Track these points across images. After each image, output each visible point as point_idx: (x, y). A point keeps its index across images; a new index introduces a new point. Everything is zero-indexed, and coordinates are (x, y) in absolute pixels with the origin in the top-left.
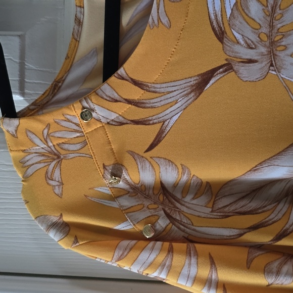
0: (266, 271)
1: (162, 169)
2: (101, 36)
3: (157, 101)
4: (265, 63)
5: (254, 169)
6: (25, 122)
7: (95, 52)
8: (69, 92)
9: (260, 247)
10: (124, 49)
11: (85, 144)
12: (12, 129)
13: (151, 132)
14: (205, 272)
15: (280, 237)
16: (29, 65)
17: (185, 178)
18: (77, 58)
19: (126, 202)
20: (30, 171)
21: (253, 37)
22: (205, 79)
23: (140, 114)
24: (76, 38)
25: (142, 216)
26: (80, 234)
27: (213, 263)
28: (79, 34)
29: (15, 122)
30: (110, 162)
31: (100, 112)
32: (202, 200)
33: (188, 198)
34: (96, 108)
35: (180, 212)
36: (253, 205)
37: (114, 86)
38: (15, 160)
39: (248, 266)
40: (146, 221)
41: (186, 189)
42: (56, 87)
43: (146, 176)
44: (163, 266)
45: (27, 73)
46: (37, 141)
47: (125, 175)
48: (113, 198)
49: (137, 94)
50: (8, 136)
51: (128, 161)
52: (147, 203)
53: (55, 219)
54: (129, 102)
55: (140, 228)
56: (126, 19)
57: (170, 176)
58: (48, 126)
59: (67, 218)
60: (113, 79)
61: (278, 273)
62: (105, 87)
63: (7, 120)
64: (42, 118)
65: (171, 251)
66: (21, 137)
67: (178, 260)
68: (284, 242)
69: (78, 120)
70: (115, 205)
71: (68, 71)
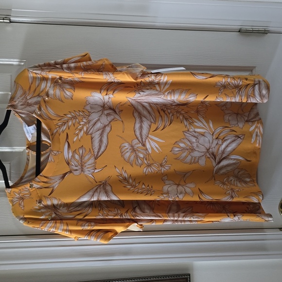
0: (81, 226)
1: (53, 200)
2: (35, 164)
3: (52, 182)
4: (80, 171)
5: (78, 199)
6: (13, 190)
7: (33, 168)
8: (26, 180)
9: (80, 220)
10: (41, 167)
11: (31, 194)
12: (9, 192)
13: (50, 190)
14: (65, 228)
15: (85, 217)
16: (12, 172)
17: (60, 203)
18: (28, 169)
19: (43, 210)
20: (14, 203)
21: (77, 164)
22: (65, 175)
23: (46, 185)
24: (27, 164)
25: (48, 214)
26: (29, 221)
27: (67, 225)
28: (28, 163)
29: (10, 189)
30: (38, 199)
31: (35, 185)
32: (65, 209)
33: (61, 208)
34: (34, 184)
35: (59, 212)
36: (79, 209)
37: (39, 178)
38: (10, 200)
39: (77, 225)
40: (49, 215)
41: (61, 205)
42: (22, 178)
43: (49, 203)
44: (54, 227)
45: (12, 174)
46: (17, 194)
47: (42, 203)
48: (39, 210)
49: (45, 180)
50: (8, 194)
51: (43, 199)
52: (49, 210)
53: (22, 217)
54: (43, 182)
55: (47, 217)
56: (42, 159)
57: (55, 202)
58: (20, 190)
59: (26, 216)
60: (39, 176)
61: (84, 226)
62: (36, 178)
63: (8, 189)
64: (18, 188)
65: (56, 223)
66: (12, 193)
67: (58, 225)
68: (86, 218)
69: (29, 188)
70: (40, 211)
71: (25, 174)
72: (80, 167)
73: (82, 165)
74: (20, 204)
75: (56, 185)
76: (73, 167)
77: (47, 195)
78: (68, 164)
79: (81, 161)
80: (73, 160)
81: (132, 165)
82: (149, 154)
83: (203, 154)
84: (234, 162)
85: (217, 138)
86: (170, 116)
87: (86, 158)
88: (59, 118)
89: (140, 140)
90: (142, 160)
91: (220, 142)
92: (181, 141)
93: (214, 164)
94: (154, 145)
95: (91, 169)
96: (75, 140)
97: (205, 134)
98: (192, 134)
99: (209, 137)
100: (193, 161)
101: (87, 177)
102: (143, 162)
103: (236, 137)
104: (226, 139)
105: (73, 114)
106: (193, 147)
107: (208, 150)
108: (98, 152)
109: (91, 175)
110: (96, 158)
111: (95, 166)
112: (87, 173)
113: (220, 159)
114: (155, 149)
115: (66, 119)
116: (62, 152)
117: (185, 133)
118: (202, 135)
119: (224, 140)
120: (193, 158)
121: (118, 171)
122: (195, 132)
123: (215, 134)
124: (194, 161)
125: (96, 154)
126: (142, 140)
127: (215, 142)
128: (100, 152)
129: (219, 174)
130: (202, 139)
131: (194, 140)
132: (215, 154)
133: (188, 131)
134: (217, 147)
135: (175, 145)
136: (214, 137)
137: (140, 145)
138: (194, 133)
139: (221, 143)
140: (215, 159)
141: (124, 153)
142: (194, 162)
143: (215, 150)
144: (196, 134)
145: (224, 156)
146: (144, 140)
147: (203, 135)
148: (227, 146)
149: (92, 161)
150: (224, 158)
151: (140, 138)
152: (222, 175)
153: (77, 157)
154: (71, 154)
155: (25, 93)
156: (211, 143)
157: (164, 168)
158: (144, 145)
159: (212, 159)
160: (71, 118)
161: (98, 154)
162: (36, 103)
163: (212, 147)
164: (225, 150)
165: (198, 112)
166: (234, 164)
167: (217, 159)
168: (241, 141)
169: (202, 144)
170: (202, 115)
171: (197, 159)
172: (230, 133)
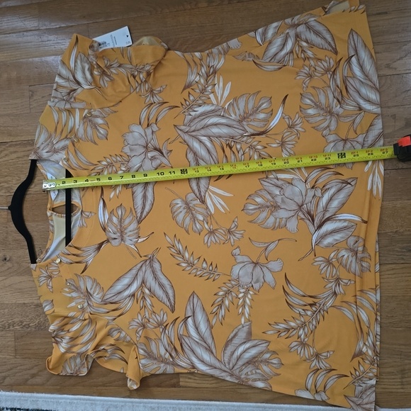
1: (87, 281)
3: (85, 254)
11: (60, 272)
12: (34, 268)
21: (115, 230)
22: (101, 245)
23: (78, 259)
28: (53, 230)
29: (35, 265)
31: (64, 259)
34: (62, 258)
37: (68, 249)
46: (43, 272)
49: (76, 252)
63: (32, 264)
72: (119, 234)
73: (122, 232)
74: (48, 285)
75: (90, 259)
76: (110, 234)
77: (79, 273)
78: (104, 229)
79: (121, 226)
80: (110, 224)
81: (187, 232)
82: (211, 215)
83: (292, 213)
84: (345, 224)
85: (313, 188)
86: (240, 155)
87: (127, 221)
88: (93, 167)
89: (198, 194)
90: (202, 223)
91: (319, 193)
92: (257, 194)
93: (312, 229)
94: (217, 200)
95: (134, 237)
96: (111, 196)
97: (294, 182)
98: (273, 183)
99: (300, 187)
100: (277, 224)
101: (128, 249)
102: (203, 227)
103: (343, 183)
104: (327, 187)
105: (108, 160)
106: (276, 202)
107: (300, 207)
108: (142, 213)
109: (133, 247)
110: (139, 222)
111: (138, 233)
112: (128, 243)
113: (321, 220)
114: (219, 206)
115: (101, 167)
116: (96, 214)
117: (263, 182)
118: (289, 183)
119: (324, 189)
120: (278, 220)
121: (169, 240)
122: (278, 179)
123: (309, 180)
124: (279, 225)
125: (139, 215)
126: (200, 194)
127: (311, 193)
128: (145, 213)
129: (321, 245)
130: (288, 191)
131: (277, 192)
132: (312, 213)
133: (267, 178)
134: (314, 201)
135: (248, 201)
136: (309, 186)
137: (198, 202)
138: (276, 181)
139: (320, 195)
140: (313, 220)
141: (176, 213)
142: (279, 227)
143: (312, 207)
144: (279, 183)
145: (327, 215)
146: (202, 194)
148: (331, 199)
149: (134, 226)
150: (328, 219)
151: (196, 191)
152: (327, 247)
153: (115, 219)
154: (107, 216)
155: (50, 136)
156: (304, 194)
157: (234, 236)
158: (203, 202)
159: (308, 221)
160: (106, 167)
161: (141, 216)
162: (64, 148)
163: (306, 202)
164: (328, 207)
165: (283, 144)
166: (345, 228)
167: (317, 221)
168: (352, 188)
169: (289, 197)
170: (289, 150)
171: (283, 222)
172: (334, 177)
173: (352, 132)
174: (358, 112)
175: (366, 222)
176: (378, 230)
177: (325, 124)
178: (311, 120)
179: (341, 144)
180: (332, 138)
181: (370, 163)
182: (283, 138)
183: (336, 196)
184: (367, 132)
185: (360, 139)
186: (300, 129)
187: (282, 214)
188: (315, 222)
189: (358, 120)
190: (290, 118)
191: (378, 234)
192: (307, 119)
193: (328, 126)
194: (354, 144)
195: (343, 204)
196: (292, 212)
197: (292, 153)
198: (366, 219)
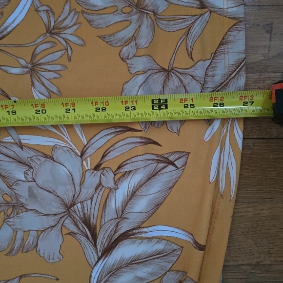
83: (51, 221)
84: (160, 246)
85: (97, 168)
91: (109, 180)
93: (92, 255)
97: (57, 155)
98: (10, 153)
99: (69, 166)
100: (18, 243)
103: (159, 161)
104: (127, 168)
106: (17, 196)
107: (69, 207)
113: (110, 237)
118: (46, 156)
119: (121, 173)
120: (20, 234)
123: (90, 151)
124: (22, 245)
127: (92, 180)
130: (44, 172)
131: (19, 173)
132: (93, 220)
134: (99, 198)
136: (88, 164)
138: (17, 149)
139: (111, 184)
140: (95, 237)
142: (23, 249)
143: (92, 209)
144: (25, 154)
145: (125, 227)
147: (49, 156)
148: (133, 195)
150: (126, 236)
156: (77, 180)
159: (83, 239)
163: (81, 199)
164: (127, 210)
165: (34, 69)
166: (159, 254)
167: (102, 239)
168: (176, 173)
169: (46, 186)
170: (47, 83)
171: (31, 239)
172: (141, 149)
173: (182, 54)
174: (199, 12)
175: (201, 248)
176: (225, 261)
177: (128, 33)
178: (98, 20)
179: (160, 77)
180: (140, 64)
181: (217, 125)
182: (34, 56)
183: (144, 189)
184: (215, 55)
185: (199, 72)
186: (73, 38)
187: (29, 222)
188: (99, 241)
189: (196, 29)
190: (50, 11)
191: (224, 266)
192: (90, 17)
193: (134, 38)
194: (187, 80)
195: (158, 206)
196: (52, 218)
197: (54, 89)
198: (202, 242)
